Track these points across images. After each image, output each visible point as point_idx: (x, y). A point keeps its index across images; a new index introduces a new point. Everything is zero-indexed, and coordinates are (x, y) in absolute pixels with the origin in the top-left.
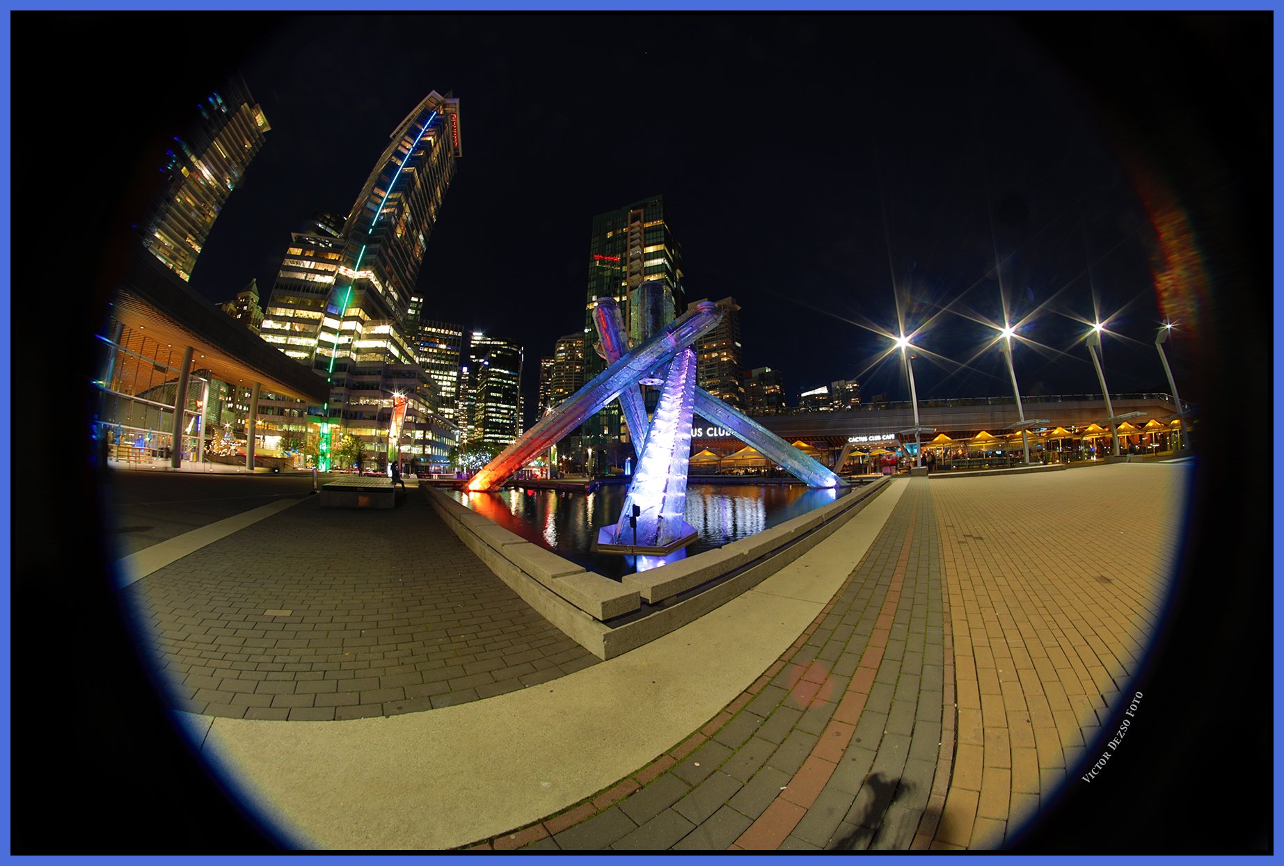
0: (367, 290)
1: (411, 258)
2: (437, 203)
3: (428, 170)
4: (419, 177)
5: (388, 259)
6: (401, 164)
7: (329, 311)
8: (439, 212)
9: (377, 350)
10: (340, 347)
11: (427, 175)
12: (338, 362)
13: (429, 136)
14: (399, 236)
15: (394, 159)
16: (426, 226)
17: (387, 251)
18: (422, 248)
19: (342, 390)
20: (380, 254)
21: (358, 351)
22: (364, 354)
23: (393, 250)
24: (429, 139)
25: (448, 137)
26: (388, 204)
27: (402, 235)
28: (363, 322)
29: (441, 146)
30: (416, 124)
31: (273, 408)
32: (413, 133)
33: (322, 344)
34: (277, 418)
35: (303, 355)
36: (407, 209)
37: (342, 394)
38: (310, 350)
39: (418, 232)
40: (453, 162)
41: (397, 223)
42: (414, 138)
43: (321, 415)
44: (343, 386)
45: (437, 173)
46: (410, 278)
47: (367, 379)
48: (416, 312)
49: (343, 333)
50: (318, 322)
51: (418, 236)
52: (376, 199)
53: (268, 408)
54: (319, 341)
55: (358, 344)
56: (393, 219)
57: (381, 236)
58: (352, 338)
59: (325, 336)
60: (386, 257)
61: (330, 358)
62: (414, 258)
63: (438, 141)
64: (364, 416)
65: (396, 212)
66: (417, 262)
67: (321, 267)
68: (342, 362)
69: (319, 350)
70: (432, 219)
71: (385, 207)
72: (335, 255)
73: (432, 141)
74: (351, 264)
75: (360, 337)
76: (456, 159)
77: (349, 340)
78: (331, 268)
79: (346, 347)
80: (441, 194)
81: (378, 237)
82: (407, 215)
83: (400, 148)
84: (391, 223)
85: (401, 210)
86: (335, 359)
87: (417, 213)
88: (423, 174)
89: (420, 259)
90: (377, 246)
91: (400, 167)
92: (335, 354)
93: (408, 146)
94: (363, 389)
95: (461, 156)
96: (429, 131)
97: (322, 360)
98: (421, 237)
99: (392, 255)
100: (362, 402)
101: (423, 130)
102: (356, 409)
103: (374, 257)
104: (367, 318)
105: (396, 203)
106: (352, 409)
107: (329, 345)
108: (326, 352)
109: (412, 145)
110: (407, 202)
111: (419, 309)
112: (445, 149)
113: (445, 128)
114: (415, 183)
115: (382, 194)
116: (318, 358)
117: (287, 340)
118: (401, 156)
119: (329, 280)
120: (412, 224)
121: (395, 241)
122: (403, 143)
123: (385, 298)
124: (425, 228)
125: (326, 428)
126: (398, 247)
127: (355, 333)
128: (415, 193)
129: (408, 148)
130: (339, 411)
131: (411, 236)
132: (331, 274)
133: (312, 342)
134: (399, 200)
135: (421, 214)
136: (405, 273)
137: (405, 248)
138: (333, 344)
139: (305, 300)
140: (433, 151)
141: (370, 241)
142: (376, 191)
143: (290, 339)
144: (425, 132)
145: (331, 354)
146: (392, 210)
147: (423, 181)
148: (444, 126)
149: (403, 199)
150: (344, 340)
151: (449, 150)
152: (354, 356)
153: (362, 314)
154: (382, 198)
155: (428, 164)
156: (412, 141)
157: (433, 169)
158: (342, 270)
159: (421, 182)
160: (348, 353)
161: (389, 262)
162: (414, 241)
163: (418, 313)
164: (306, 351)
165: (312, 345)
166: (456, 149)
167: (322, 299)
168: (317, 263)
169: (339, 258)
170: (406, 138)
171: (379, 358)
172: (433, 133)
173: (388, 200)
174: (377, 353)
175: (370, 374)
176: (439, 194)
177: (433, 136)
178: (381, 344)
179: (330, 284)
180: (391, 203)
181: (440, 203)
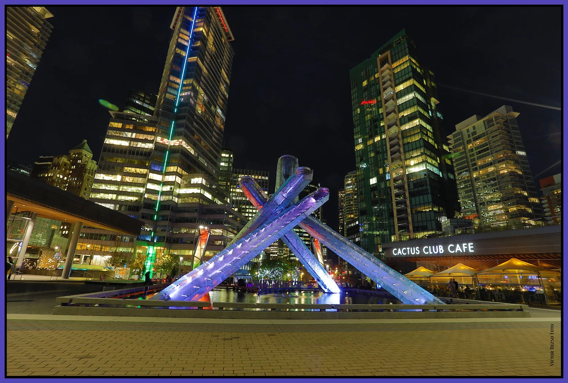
0: (182, 153)
1: (214, 127)
2: (226, 83)
3: (209, 57)
4: (203, 64)
5: (194, 130)
6: (185, 54)
7: (153, 168)
8: (230, 89)
9: (193, 195)
10: (163, 193)
11: (210, 61)
12: (163, 203)
13: (200, 27)
14: (200, 112)
15: (178, 51)
16: (221, 102)
17: (192, 124)
18: (222, 119)
19: (167, 223)
20: (187, 127)
21: (179, 196)
22: (184, 198)
23: (197, 123)
24: (201, 29)
25: (217, 24)
26: (184, 88)
27: (202, 111)
28: (181, 176)
29: (213, 34)
30: (185, 16)
31: (105, 235)
32: (187, 25)
33: (148, 191)
34: (109, 243)
35: (134, 199)
36: (201, 91)
37: (166, 226)
38: (140, 195)
39: (216, 107)
40: (229, 46)
41: (195, 103)
42: (188, 29)
43: (148, 241)
44: (167, 220)
45: (218, 59)
46: (216, 141)
47: (187, 215)
48: (229, 165)
49: (165, 183)
50: (144, 176)
51: (216, 110)
52: (174, 85)
53: (101, 235)
54: (146, 189)
55: (178, 191)
56: (191, 100)
57: (185, 114)
58: (173, 187)
59: (150, 186)
60: (193, 128)
61: (156, 201)
62: (216, 127)
63: (209, 30)
64: (184, 241)
65: (192, 94)
66: (220, 129)
67: (141, 137)
68: (166, 204)
69: (146, 196)
70: (224, 96)
71: (182, 91)
72: (152, 128)
73: (204, 31)
74: (165, 134)
75: (179, 186)
76: (231, 43)
77: (171, 188)
78: (150, 138)
79: (170, 193)
80: (227, 74)
81: (183, 114)
82: (202, 95)
83: (180, 40)
84: (190, 103)
85: (196, 92)
86: (161, 202)
87: (210, 93)
88: (206, 61)
89: (222, 127)
90: (183, 121)
91: (186, 57)
92: (159, 198)
93: (186, 38)
94: (184, 222)
95: (233, 39)
96: (198, 23)
97: (149, 202)
98: (219, 111)
99: (197, 126)
100: (184, 231)
101: (193, 21)
102: (177, 236)
103: (182, 129)
104: (184, 173)
105: (190, 88)
106: (174, 236)
107: (155, 192)
108: (153, 197)
109: (189, 37)
110: (200, 86)
111: (231, 162)
112: (218, 35)
113: (211, 18)
114: (201, 70)
115: (178, 81)
116: (146, 201)
117: (119, 188)
118: (183, 48)
119: (150, 146)
120: (208, 102)
121: (197, 116)
122: (181, 35)
123: (198, 158)
124: (220, 103)
125: (151, 250)
126: (202, 120)
127: (175, 183)
128: (204, 78)
129: (186, 39)
130: (164, 237)
131: (210, 111)
132: (151, 142)
133: (142, 190)
134: (192, 85)
135: (215, 93)
136: (211, 139)
137: (208, 120)
138: (158, 191)
139: (132, 160)
140: (207, 40)
141: (177, 118)
142: (172, 78)
143: (121, 187)
144: (195, 23)
145: (157, 198)
146: (189, 93)
147: (208, 67)
148: (209, 15)
149: (195, 84)
150: (167, 188)
151: (222, 36)
152: (176, 200)
153: (179, 170)
154: (178, 84)
155: (208, 52)
156: (188, 33)
157: (214, 55)
158: (159, 139)
159: (206, 68)
160: (171, 197)
161: (196, 132)
162: (214, 115)
163: (231, 165)
164: (136, 196)
165: (141, 192)
166: (227, 34)
167: (147, 160)
168: (137, 134)
169: (156, 130)
170: (182, 30)
171: (196, 200)
172: (202, 24)
173: (184, 85)
174: (193, 197)
175: (189, 212)
176: (225, 75)
177: (203, 27)
178: (196, 191)
179: (151, 149)
180: (187, 88)
181: (228, 82)
